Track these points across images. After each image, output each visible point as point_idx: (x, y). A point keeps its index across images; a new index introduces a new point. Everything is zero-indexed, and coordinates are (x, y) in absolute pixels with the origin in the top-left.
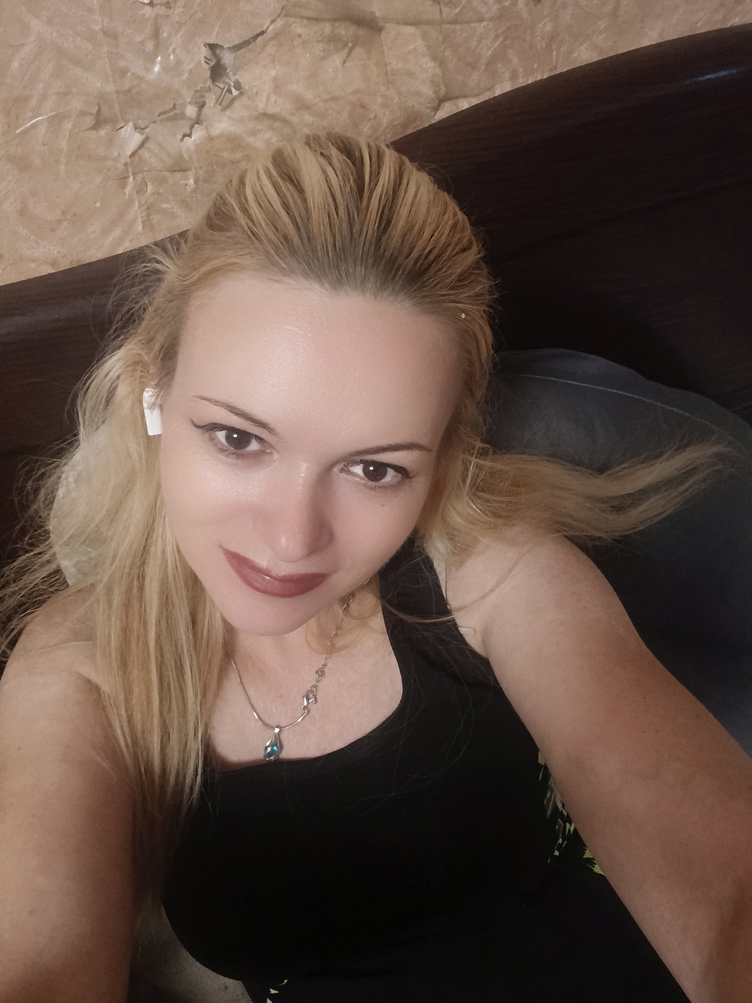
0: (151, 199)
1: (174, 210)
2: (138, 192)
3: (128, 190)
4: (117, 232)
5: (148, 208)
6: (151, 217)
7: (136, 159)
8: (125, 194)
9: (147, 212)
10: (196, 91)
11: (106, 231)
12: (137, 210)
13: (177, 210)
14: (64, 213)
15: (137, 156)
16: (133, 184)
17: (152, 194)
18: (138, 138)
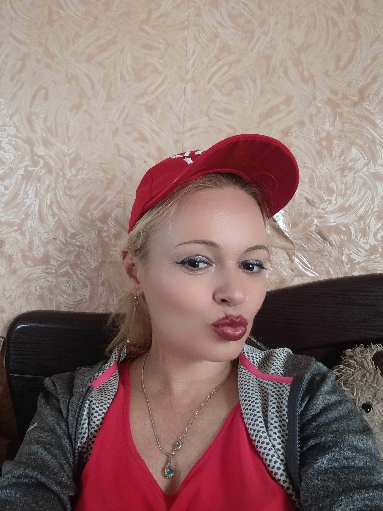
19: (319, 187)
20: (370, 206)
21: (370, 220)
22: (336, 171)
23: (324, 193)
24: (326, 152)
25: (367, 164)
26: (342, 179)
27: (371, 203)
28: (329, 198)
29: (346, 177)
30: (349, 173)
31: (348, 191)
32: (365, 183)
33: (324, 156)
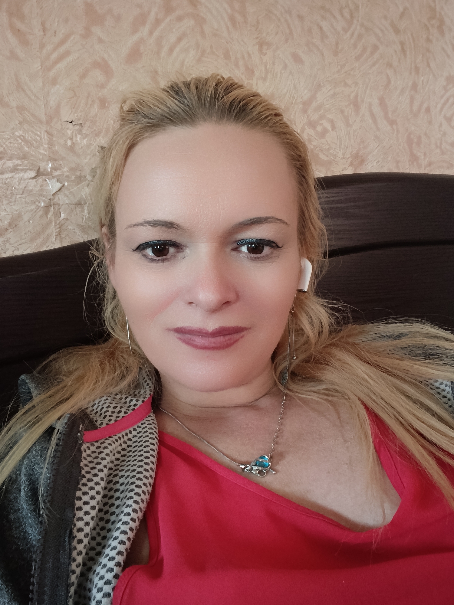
0: (63, 222)
1: (75, 231)
2: (55, 217)
3: (49, 216)
4: (39, 241)
5: (60, 227)
6: (61, 233)
7: (56, 197)
8: (47, 218)
9: (59, 229)
10: (92, 169)
11: (32, 240)
12: (53, 228)
13: (77, 231)
14: (10, 224)
15: (57, 195)
16: (53, 212)
17: (63, 219)
18: (58, 185)
19: (237, 66)
20: (294, 95)
21: (295, 113)
22: (254, 45)
23: (242, 74)
24: (239, 18)
25: (286, 41)
26: (261, 57)
27: (294, 92)
28: (249, 81)
29: (265, 55)
30: (267, 49)
31: (269, 74)
32: (286, 66)
33: (238, 24)
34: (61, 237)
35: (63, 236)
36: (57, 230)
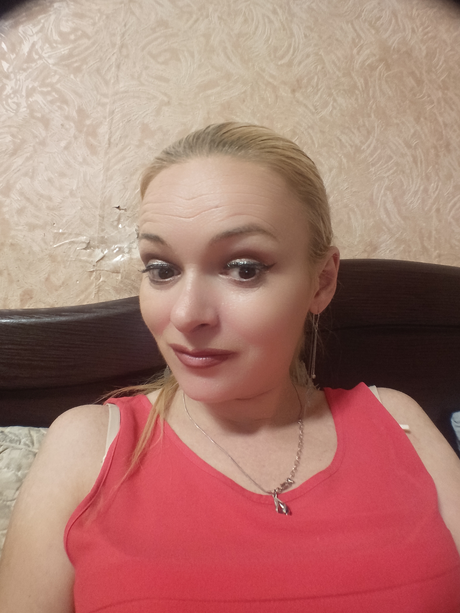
0: (101, 284)
2: (96, 279)
3: (92, 278)
4: (82, 297)
5: (99, 288)
6: (99, 293)
7: (99, 264)
8: (90, 280)
11: (78, 296)
12: (93, 288)
13: (111, 291)
15: (99, 262)
16: (95, 275)
17: (102, 282)
18: (101, 255)
34: (99, 295)
35: (100, 295)
36: (96, 290)
